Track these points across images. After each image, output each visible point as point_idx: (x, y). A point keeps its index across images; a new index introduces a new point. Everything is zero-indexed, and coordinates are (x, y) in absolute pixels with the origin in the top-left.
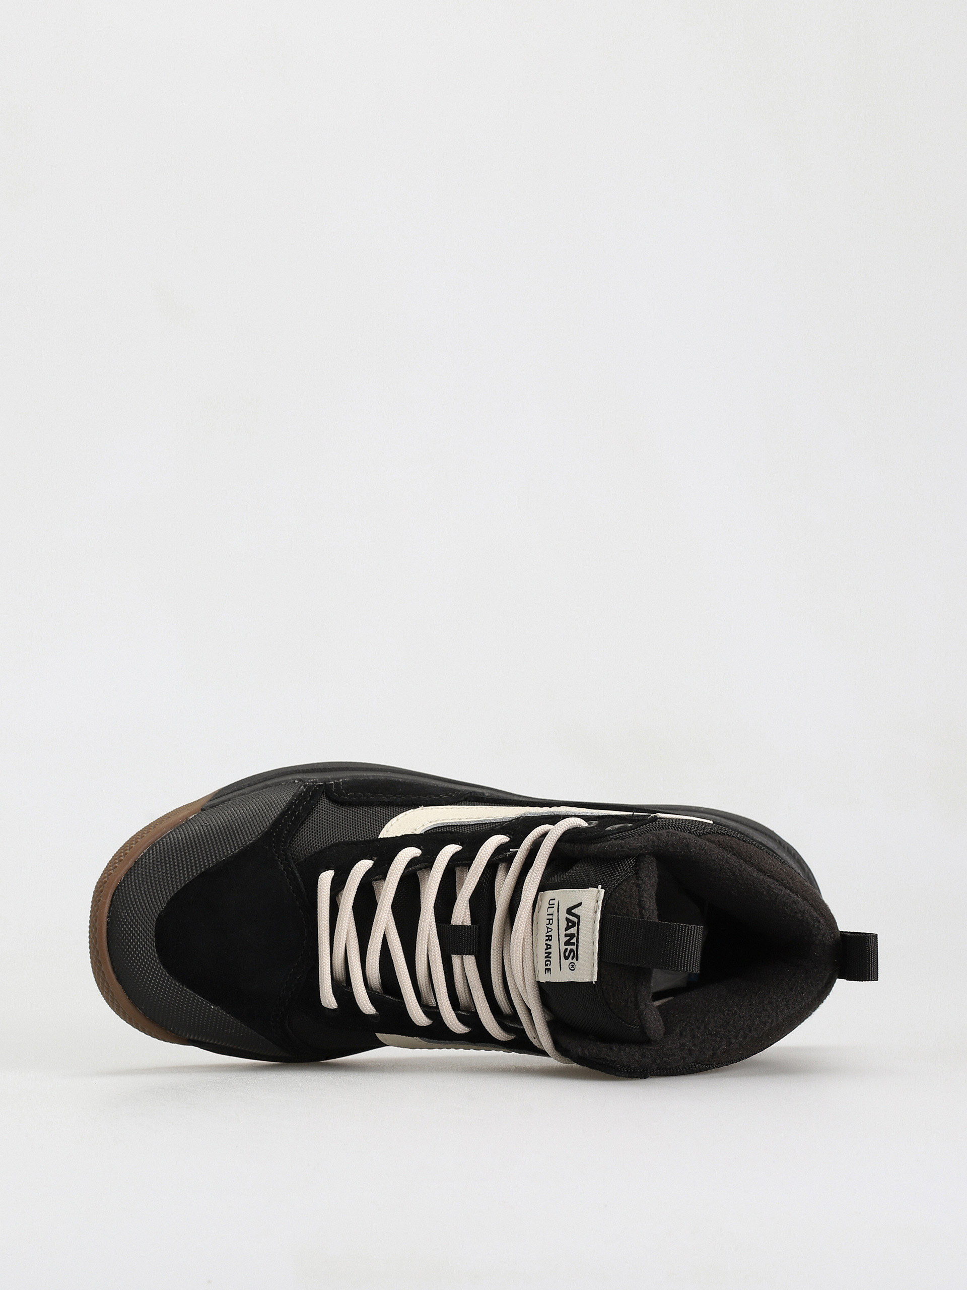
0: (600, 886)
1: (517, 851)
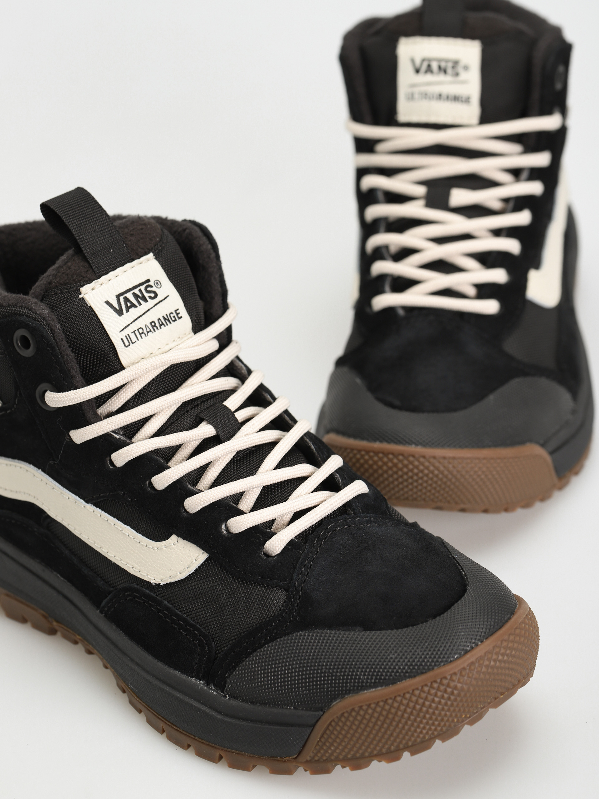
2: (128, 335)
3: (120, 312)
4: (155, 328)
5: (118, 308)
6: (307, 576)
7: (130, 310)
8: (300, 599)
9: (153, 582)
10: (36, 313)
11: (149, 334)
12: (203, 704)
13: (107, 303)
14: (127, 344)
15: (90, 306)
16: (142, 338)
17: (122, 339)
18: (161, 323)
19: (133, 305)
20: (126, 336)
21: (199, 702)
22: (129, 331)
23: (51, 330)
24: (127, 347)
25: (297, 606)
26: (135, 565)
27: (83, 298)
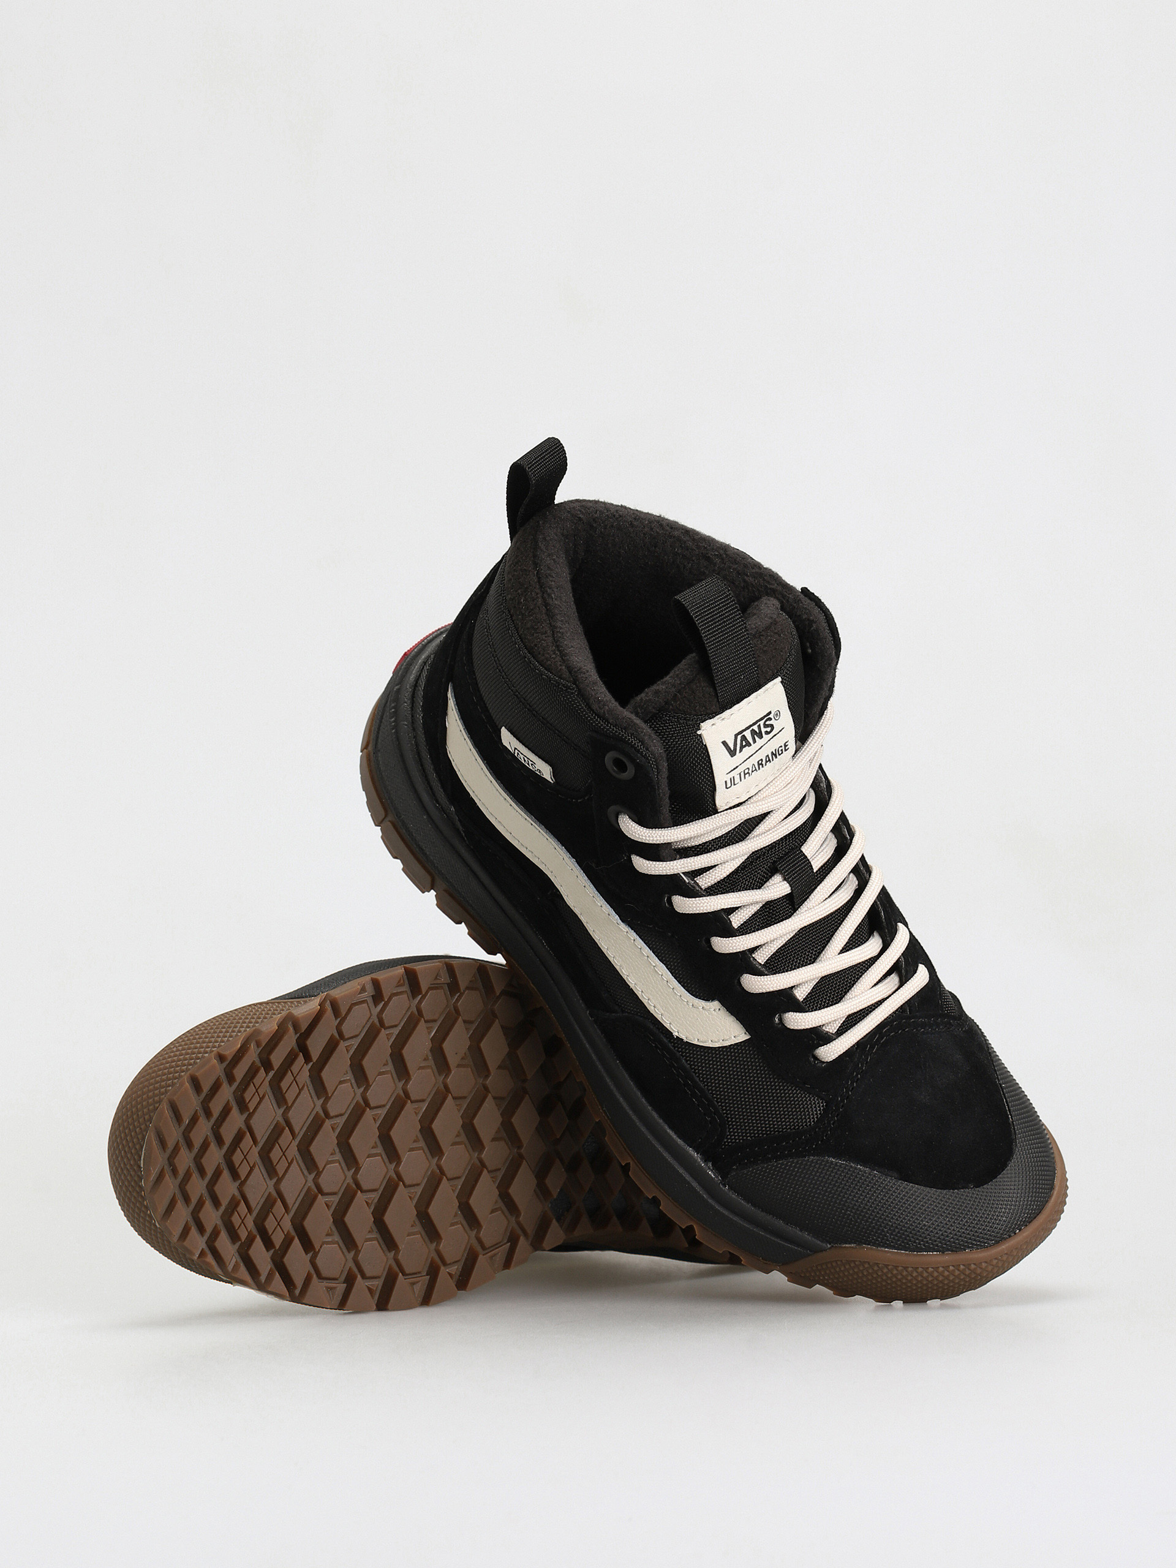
0: (699, 732)
1: (683, 873)
2: (734, 777)
3: (732, 753)
4: (761, 766)
5: (732, 749)
6: (851, 1091)
7: (744, 749)
8: (839, 1117)
9: (675, 1034)
10: (647, 749)
11: (753, 773)
12: (696, 1179)
13: (724, 743)
14: (728, 786)
15: (705, 745)
16: (745, 778)
17: (726, 782)
18: (767, 759)
19: (748, 744)
20: (731, 779)
21: (691, 1175)
22: (735, 773)
23: (658, 768)
24: (727, 788)
25: (833, 1124)
26: (658, 1006)
27: (700, 735)
